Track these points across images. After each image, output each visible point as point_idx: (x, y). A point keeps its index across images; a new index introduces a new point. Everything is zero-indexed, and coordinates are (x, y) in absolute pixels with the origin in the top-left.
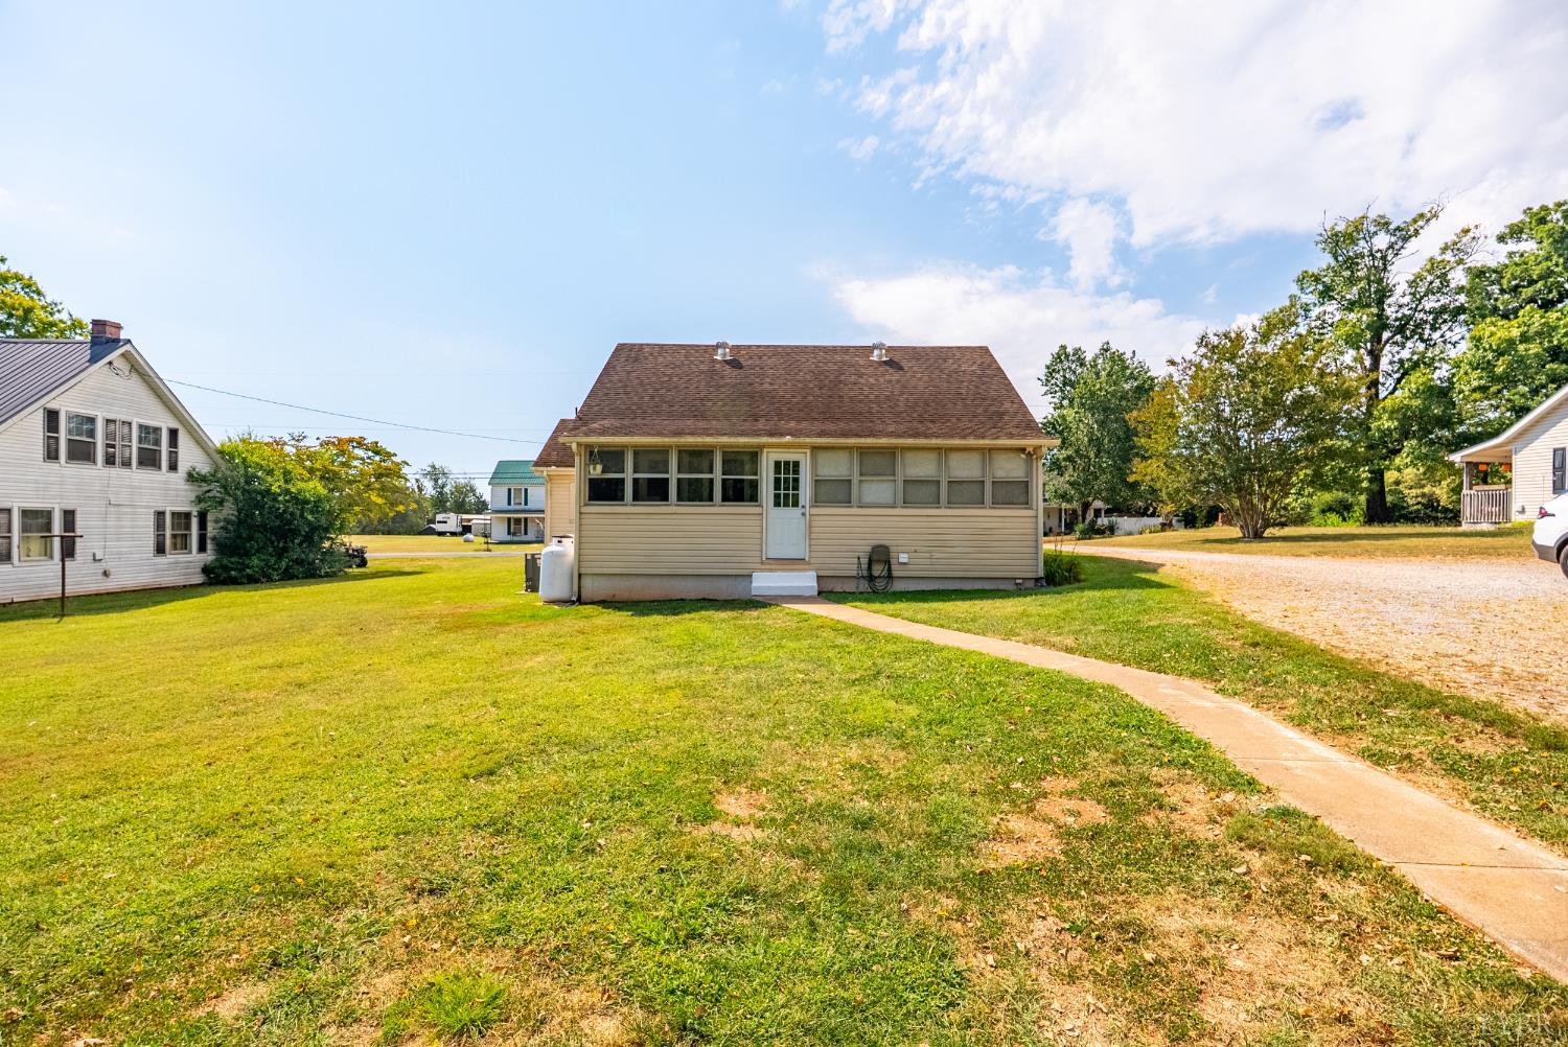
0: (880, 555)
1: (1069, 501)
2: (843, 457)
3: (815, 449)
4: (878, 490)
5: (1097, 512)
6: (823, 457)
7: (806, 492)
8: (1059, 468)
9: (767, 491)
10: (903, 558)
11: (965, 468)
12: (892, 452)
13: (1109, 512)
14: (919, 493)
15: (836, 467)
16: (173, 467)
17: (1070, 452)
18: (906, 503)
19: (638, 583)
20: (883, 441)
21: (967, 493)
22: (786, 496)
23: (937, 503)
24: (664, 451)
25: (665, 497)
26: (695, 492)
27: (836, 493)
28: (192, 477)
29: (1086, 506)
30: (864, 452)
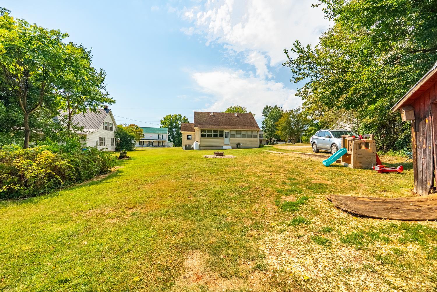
0: (239, 144)
1: (268, 138)
2: (234, 132)
3: (231, 130)
4: (238, 136)
5: (274, 141)
6: (232, 131)
7: (229, 136)
8: (266, 131)
9: (224, 136)
10: (242, 144)
11: (249, 133)
12: (240, 131)
13: (277, 141)
14: (244, 136)
15: (233, 133)
16: (113, 131)
17: (268, 128)
18: (242, 137)
19: (208, 147)
20: (239, 129)
21: (250, 136)
22: (227, 136)
23: (246, 137)
24: (211, 131)
25: (211, 136)
26: (215, 136)
27: (233, 136)
28: (115, 132)
29: (271, 139)
30: (237, 131)
